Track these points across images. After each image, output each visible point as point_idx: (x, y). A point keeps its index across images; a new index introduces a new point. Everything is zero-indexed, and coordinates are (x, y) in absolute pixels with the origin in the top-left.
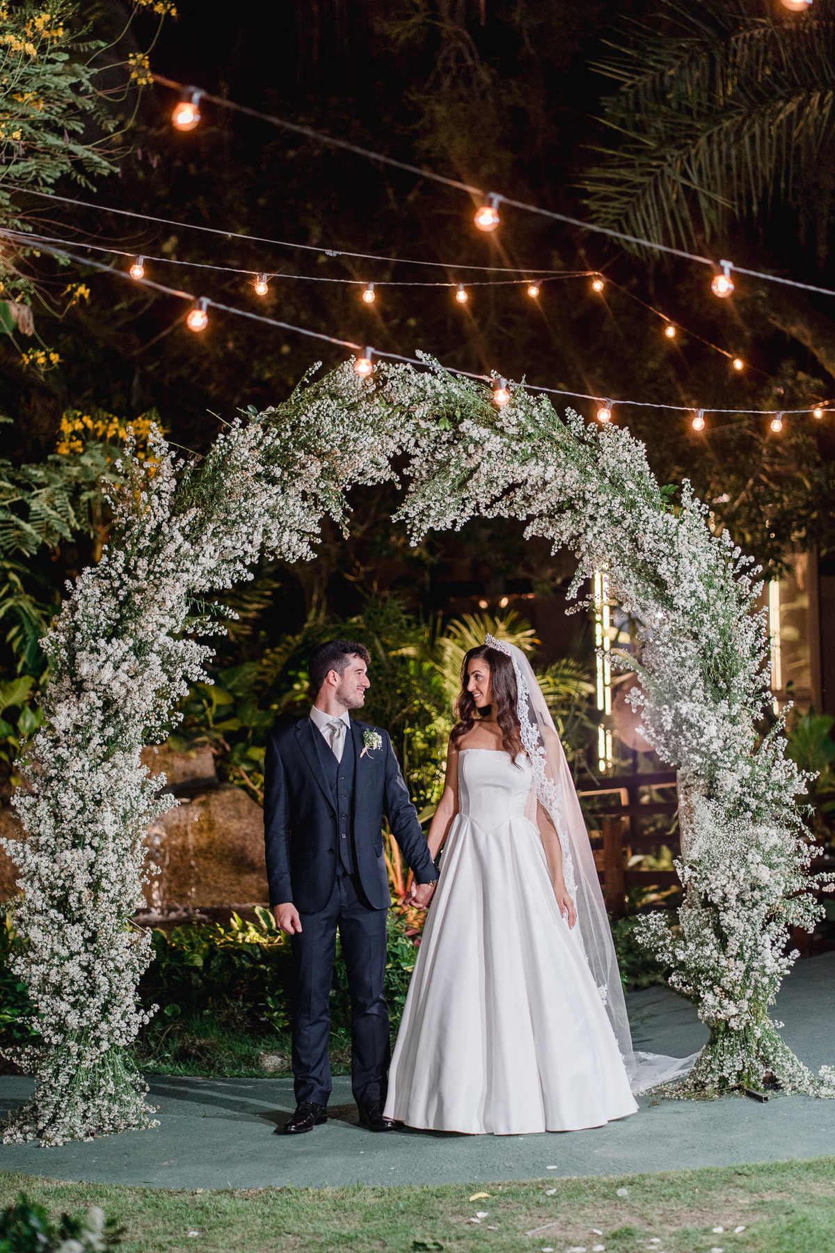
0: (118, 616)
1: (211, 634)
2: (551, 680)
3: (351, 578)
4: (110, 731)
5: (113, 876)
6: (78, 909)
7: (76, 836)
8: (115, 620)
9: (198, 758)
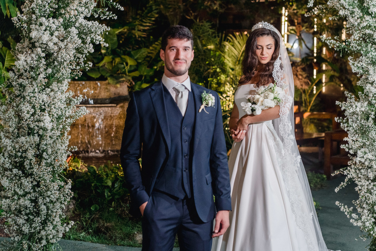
0: (57, 6)
1: (108, 18)
3: (189, 18)
4: (50, 71)
5: (50, 151)
6: (30, 169)
7: (29, 128)
8: (55, 9)
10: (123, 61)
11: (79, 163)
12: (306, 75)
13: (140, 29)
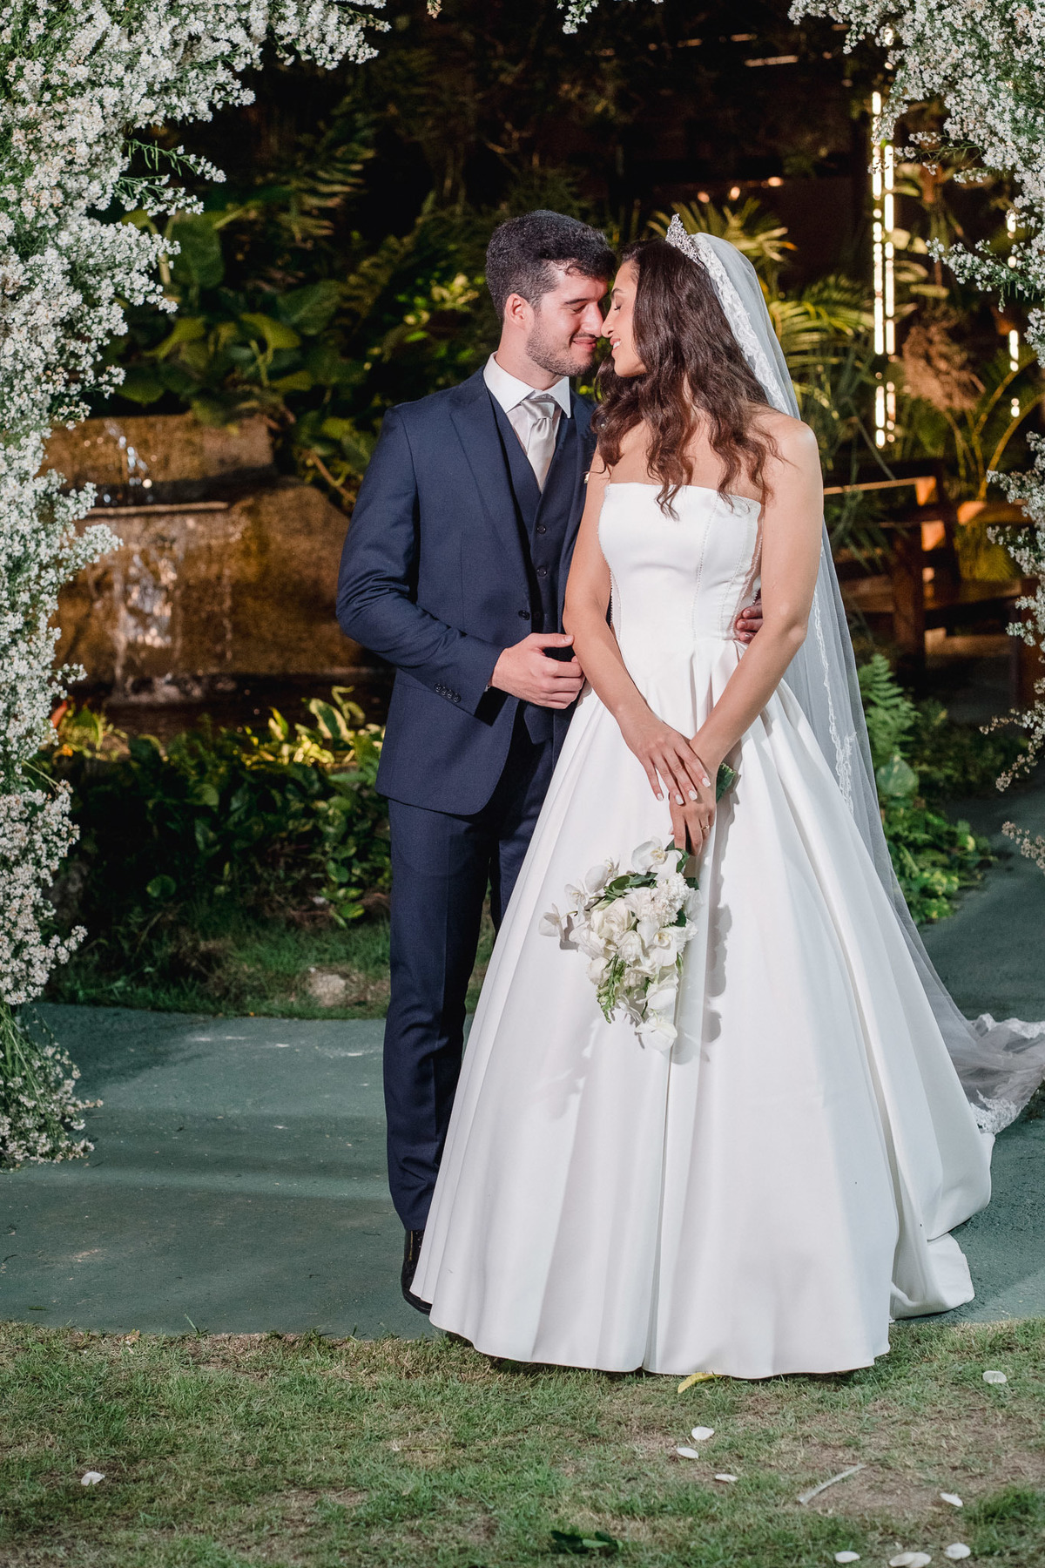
1: (172, 212)
2: (811, 309)
3: (499, 150)
9: (241, 436)
10: (247, 335)
11: (96, 727)
12: (964, 356)
13: (307, 208)
